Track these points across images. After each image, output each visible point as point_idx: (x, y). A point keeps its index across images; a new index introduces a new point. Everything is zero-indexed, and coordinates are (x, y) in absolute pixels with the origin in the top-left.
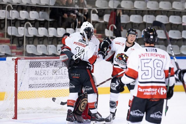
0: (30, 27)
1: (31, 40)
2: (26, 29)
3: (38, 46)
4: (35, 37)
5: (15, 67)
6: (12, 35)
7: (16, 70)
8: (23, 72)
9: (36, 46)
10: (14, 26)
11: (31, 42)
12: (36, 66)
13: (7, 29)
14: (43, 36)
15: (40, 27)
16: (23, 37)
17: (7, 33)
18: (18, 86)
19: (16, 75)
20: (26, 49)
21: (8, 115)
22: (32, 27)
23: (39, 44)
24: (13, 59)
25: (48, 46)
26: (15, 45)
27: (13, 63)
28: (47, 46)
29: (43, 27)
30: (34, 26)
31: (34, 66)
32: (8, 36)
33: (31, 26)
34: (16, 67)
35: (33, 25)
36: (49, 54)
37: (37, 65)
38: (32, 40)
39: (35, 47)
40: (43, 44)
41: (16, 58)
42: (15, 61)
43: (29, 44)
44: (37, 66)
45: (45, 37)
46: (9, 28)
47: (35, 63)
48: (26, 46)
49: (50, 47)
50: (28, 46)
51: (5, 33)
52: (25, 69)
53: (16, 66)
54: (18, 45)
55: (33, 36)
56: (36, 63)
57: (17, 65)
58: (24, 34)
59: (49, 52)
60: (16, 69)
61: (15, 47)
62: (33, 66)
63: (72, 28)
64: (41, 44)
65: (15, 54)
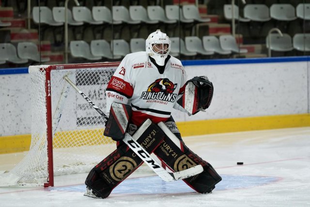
0: (76, 5)
1: (79, 32)
2: (68, 11)
3: (94, 43)
4: (86, 25)
5: (47, 84)
6: (40, 23)
7: (49, 91)
8: (62, 93)
9: (89, 43)
10: (46, 5)
11: (78, 36)
12: (87, 82)
13: (31, 11)
14: (101, 23)
15: (96, 5)
16: (63, 26)
17: (32, 20)
18: (54, 121)
19: (49, 100)
20: (69, 49)
21: (36, 178)
22: (81, 6)
23: (95, 39)
24: (41, 69)
25: (112, 41)
26: (47, 42)
27: (43, 76)
28: (110, 43)
29: (103, 5)
30: (84, 5)
31: (83, 82)
32: (34, 26)
33: (78, 4)
34: (49, 85)
35: (82, 3)
36: (115, 58)
37: (89, 80)
38: (82, 32)
39: (87, 45)
40: (102, 38)
41: (46, 66)
42: (45, 72)
43: (75, 39)
44: (89, 82)
45: (106, 25)
46: (36, 9)
47: (84, 77)
48: (69, 44)
49: (117, 44)
50: (73, 43)
51: (27, 20)
52: (66, 87)
53: (47, 82)
54: (53, 42)
55: (82, 24)
56: (86, 77)
57: (50, 79)
58: (66, 20)
59: (115, 53)
60: (48, 89)
61: (47, 46)
62: (81, 82)
63: (160, 5)
64: (98, 39)
65: (48, 59)
